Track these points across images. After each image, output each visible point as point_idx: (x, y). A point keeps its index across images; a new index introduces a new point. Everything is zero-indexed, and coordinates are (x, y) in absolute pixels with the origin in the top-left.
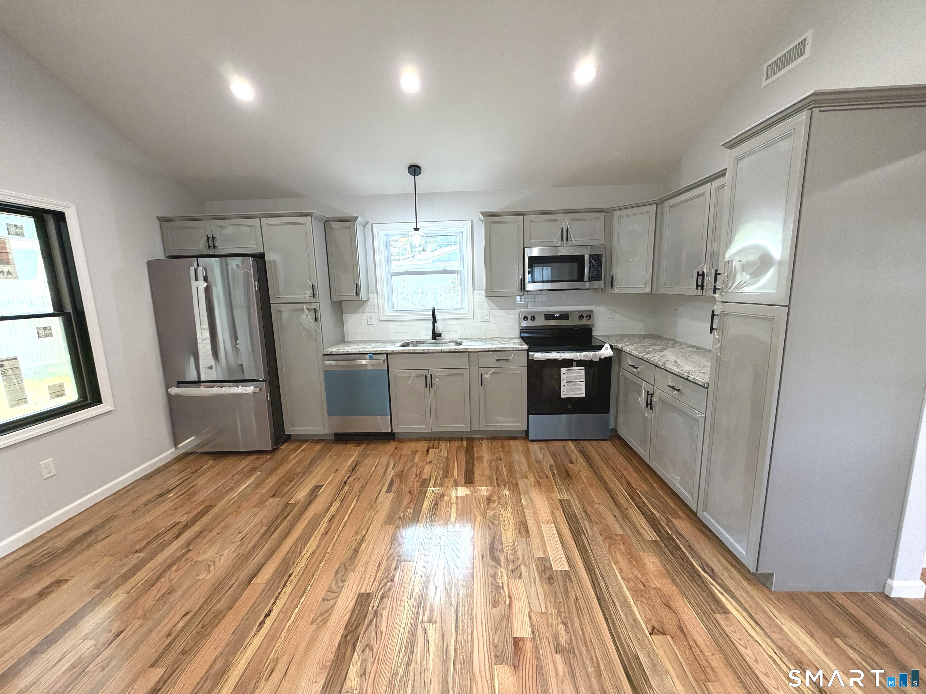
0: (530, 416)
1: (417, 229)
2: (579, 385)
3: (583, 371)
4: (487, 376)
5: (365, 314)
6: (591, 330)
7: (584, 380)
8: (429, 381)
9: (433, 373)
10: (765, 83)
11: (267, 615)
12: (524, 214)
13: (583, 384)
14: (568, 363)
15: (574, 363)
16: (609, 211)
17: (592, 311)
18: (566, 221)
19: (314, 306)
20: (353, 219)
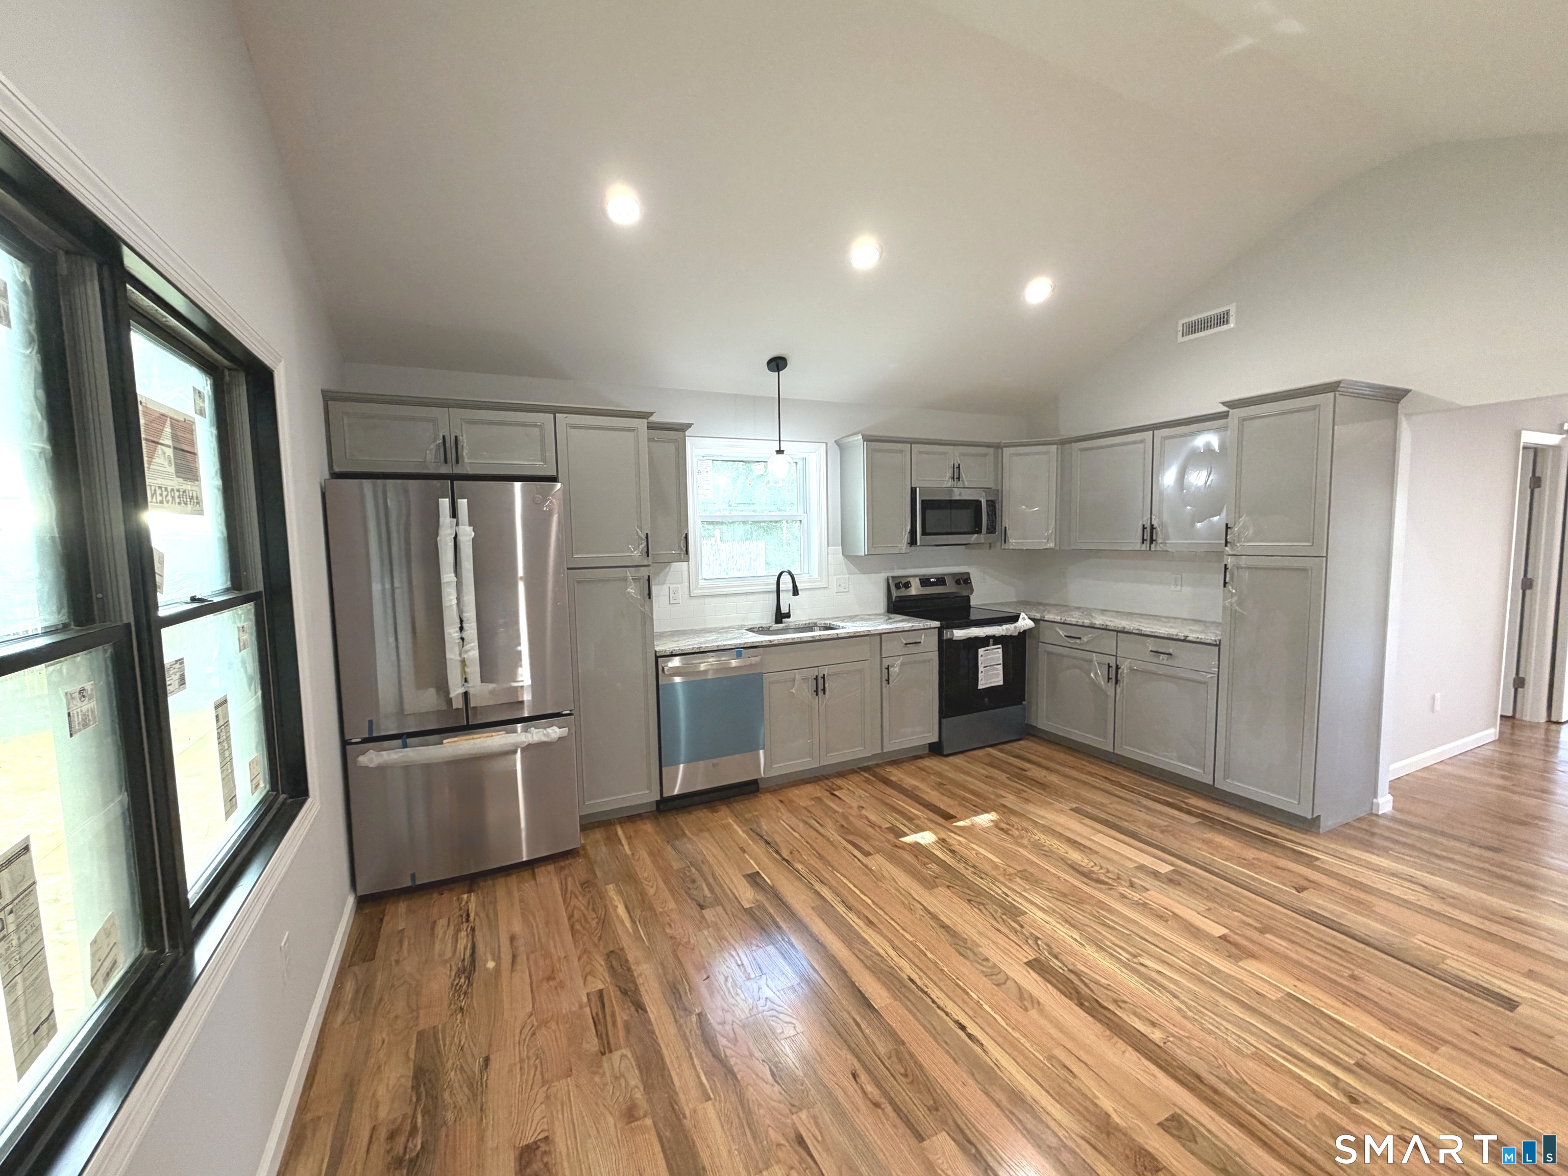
0: (944, 721)
1: (780, 452)
2: (997, 669)
3: (1000, 651)
4: (895, 670)
5: (666, 587)
6: (968, 599)
7: (1001, 662)
8: (819, 686)
9: (825, 671)
10: (1180, 339)
11: (963, 1028)
12: (912, 442)
13: (1000, 667)
14: (985, 641)
15: (991, 641)
16: (998, 447)
17: (968, 574)
18: (955, 455)
19: (644, 572)
20: (682, 428)
